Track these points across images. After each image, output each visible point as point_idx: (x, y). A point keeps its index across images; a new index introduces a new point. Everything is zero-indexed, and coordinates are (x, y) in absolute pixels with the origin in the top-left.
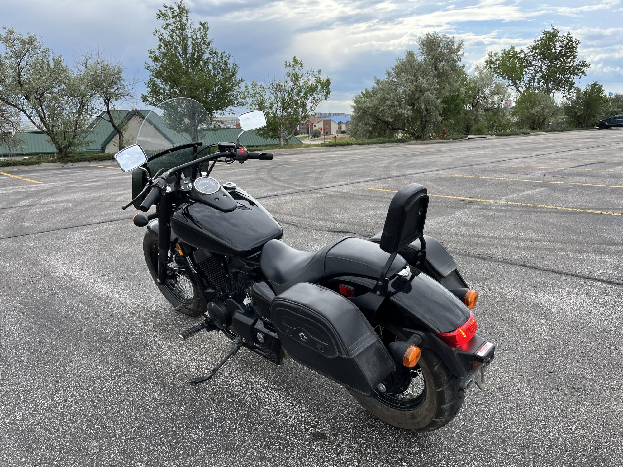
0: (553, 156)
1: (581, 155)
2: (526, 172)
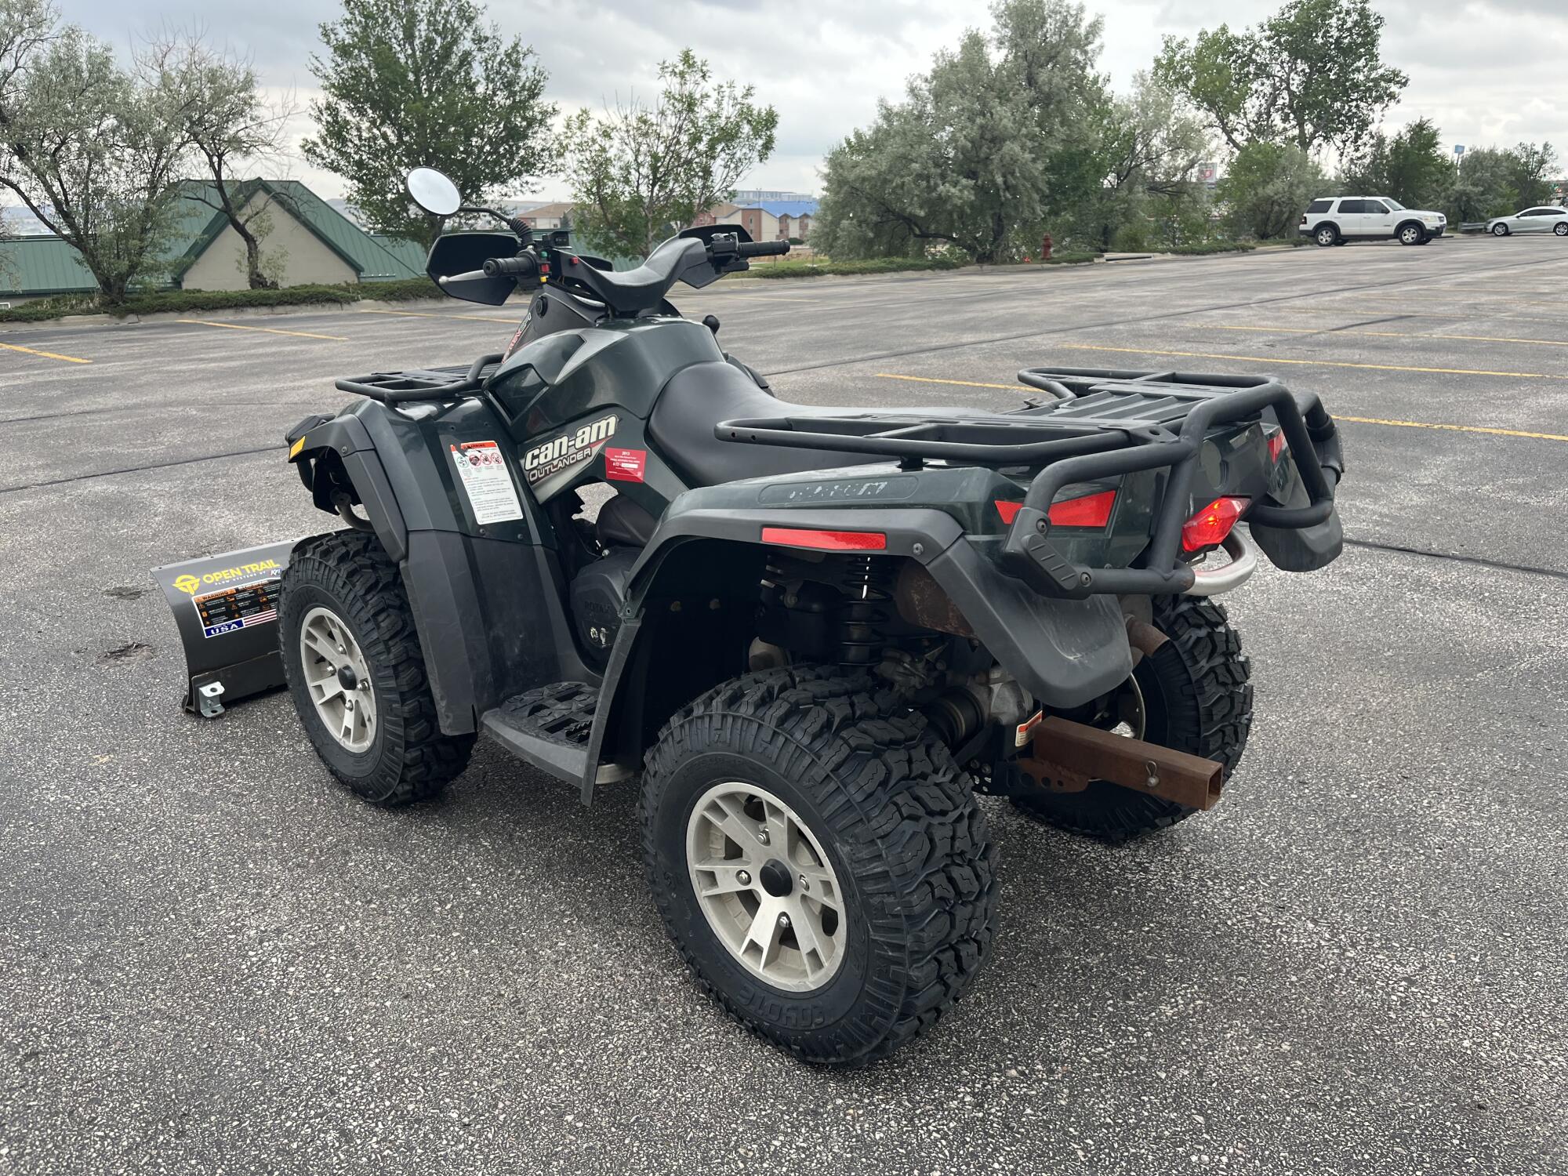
0: (1298, 303)
1: (1361, 301)
2: (1232, 338)
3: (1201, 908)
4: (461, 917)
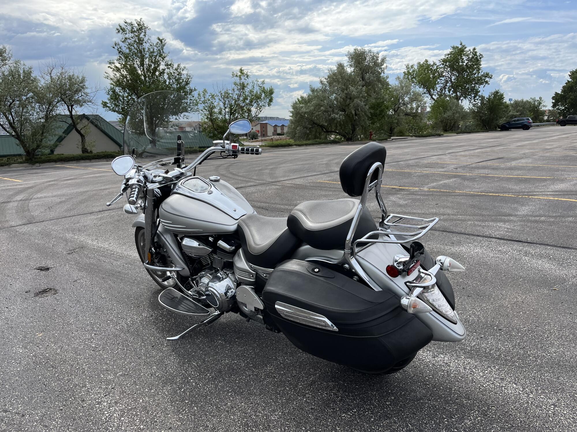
0: (463, 153)
1: (485, 152)
2: (442, 166)
3: (473, 380)
4: (188, 394)
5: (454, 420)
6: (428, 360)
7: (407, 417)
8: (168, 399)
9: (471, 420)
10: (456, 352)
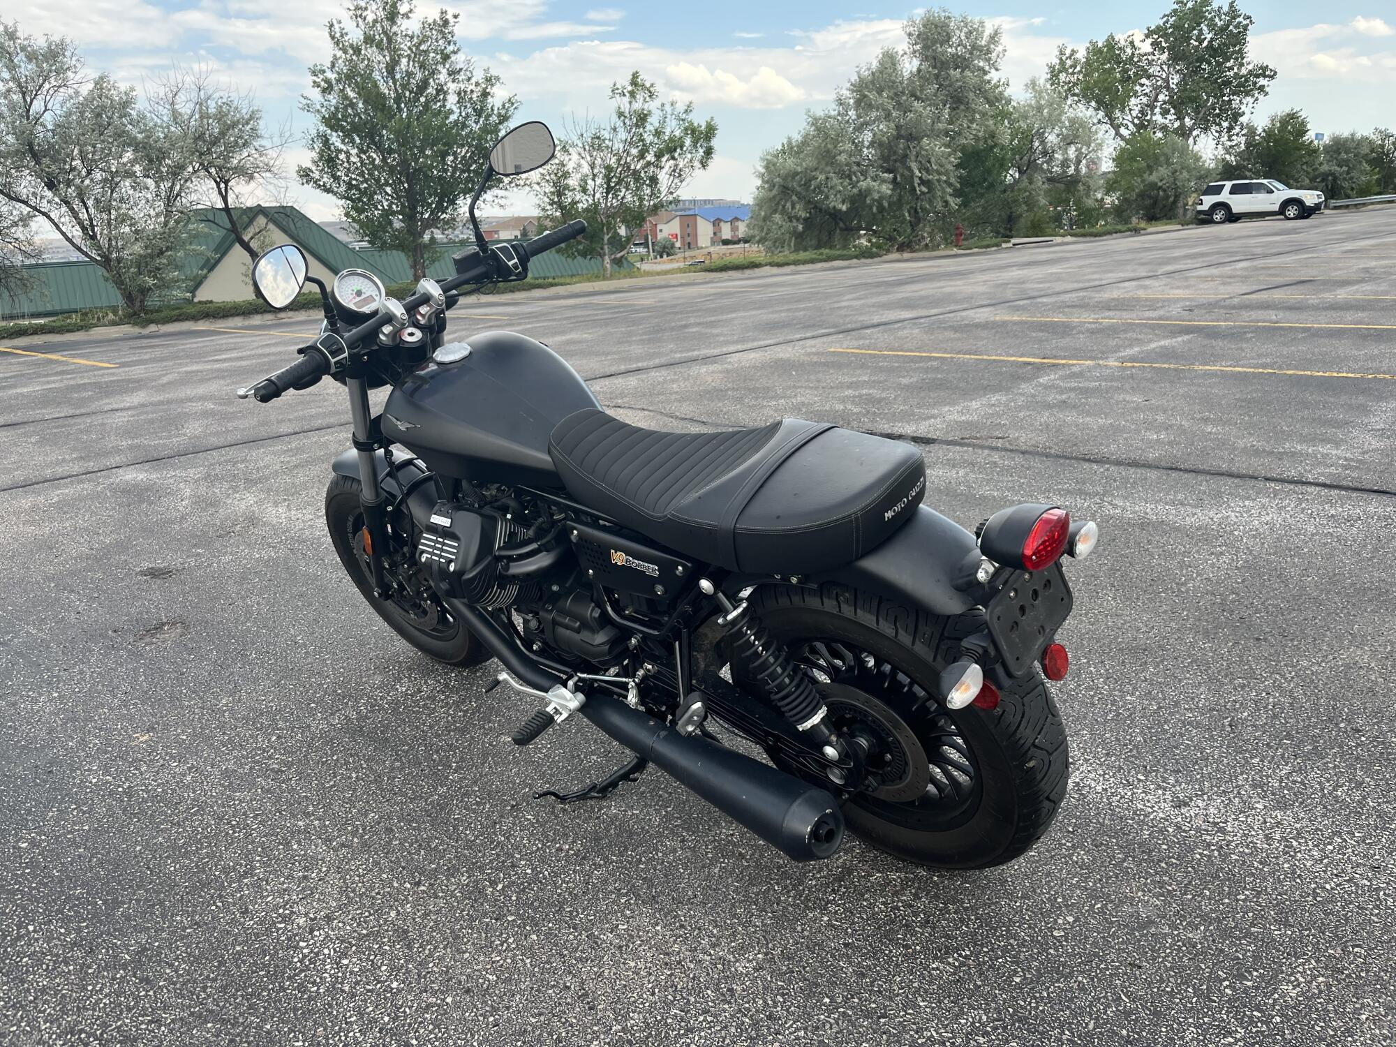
1: (1263, 268)
2: (1152, 304)
3: (1294, 872)
4: (514, 898)
5: (1249, 984)
6: (1161, 815)
7: (1117, 975)
8: (463, 910)
9: (1299, 985)
10: (1239, 793)
